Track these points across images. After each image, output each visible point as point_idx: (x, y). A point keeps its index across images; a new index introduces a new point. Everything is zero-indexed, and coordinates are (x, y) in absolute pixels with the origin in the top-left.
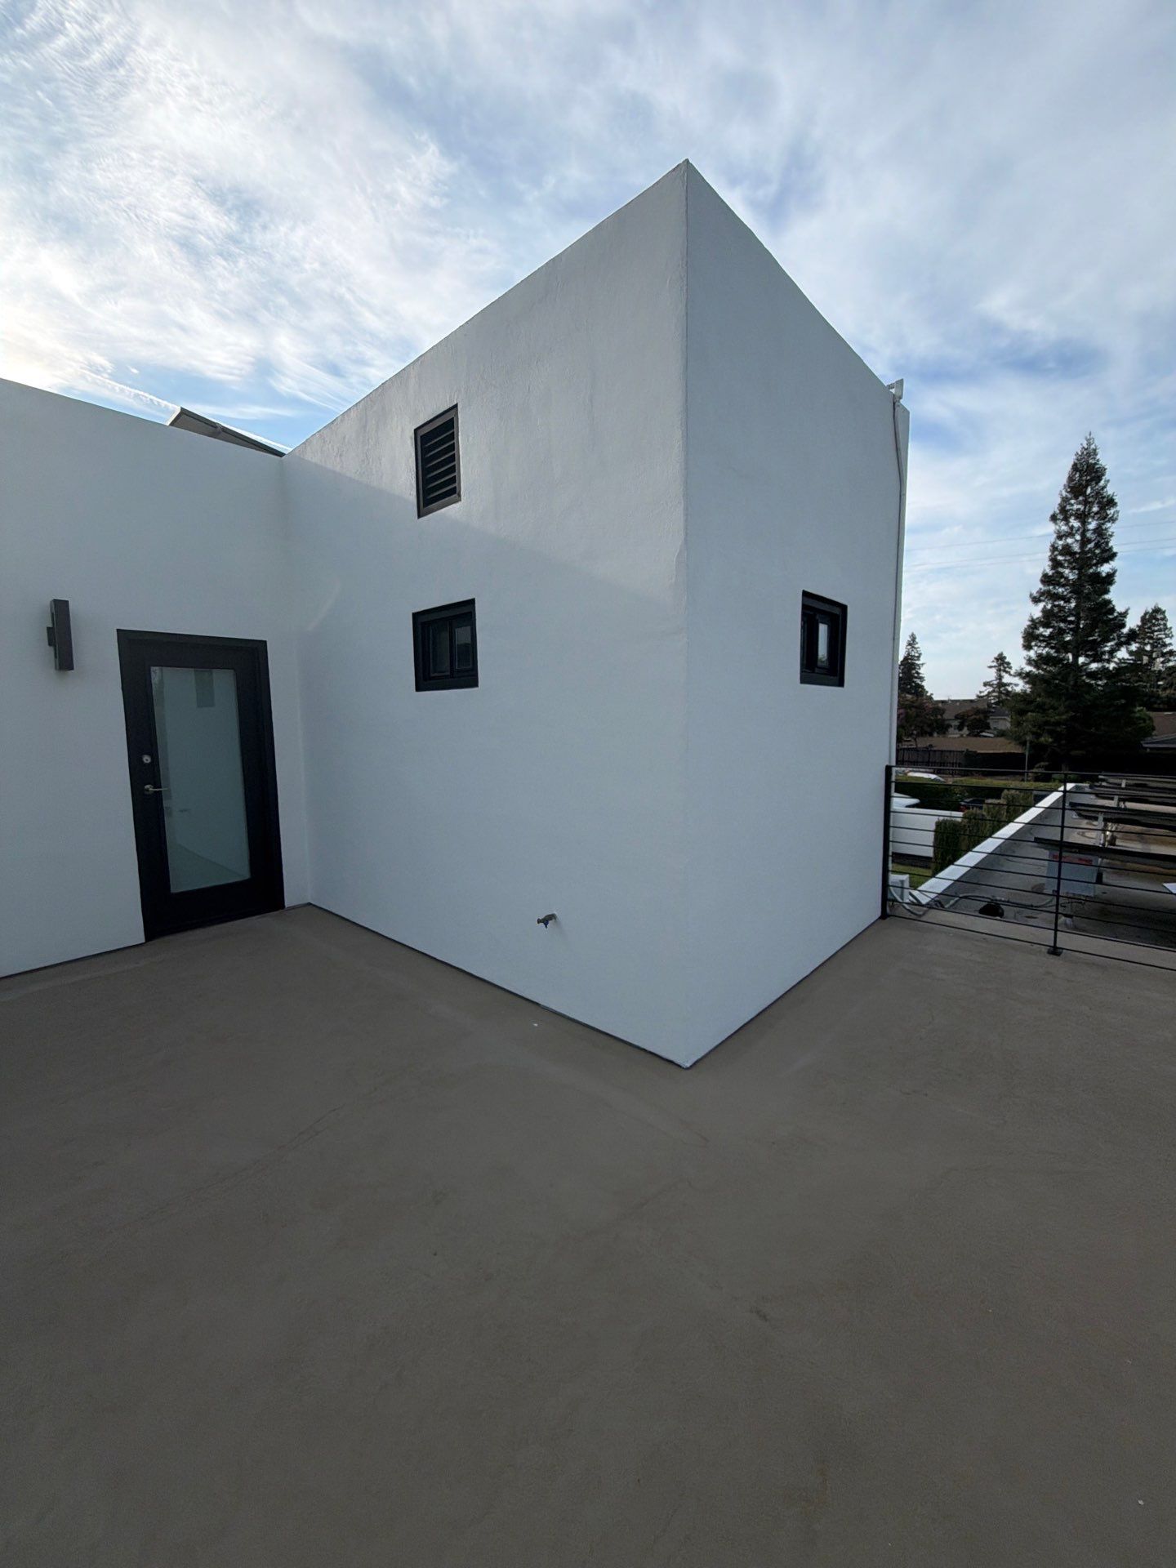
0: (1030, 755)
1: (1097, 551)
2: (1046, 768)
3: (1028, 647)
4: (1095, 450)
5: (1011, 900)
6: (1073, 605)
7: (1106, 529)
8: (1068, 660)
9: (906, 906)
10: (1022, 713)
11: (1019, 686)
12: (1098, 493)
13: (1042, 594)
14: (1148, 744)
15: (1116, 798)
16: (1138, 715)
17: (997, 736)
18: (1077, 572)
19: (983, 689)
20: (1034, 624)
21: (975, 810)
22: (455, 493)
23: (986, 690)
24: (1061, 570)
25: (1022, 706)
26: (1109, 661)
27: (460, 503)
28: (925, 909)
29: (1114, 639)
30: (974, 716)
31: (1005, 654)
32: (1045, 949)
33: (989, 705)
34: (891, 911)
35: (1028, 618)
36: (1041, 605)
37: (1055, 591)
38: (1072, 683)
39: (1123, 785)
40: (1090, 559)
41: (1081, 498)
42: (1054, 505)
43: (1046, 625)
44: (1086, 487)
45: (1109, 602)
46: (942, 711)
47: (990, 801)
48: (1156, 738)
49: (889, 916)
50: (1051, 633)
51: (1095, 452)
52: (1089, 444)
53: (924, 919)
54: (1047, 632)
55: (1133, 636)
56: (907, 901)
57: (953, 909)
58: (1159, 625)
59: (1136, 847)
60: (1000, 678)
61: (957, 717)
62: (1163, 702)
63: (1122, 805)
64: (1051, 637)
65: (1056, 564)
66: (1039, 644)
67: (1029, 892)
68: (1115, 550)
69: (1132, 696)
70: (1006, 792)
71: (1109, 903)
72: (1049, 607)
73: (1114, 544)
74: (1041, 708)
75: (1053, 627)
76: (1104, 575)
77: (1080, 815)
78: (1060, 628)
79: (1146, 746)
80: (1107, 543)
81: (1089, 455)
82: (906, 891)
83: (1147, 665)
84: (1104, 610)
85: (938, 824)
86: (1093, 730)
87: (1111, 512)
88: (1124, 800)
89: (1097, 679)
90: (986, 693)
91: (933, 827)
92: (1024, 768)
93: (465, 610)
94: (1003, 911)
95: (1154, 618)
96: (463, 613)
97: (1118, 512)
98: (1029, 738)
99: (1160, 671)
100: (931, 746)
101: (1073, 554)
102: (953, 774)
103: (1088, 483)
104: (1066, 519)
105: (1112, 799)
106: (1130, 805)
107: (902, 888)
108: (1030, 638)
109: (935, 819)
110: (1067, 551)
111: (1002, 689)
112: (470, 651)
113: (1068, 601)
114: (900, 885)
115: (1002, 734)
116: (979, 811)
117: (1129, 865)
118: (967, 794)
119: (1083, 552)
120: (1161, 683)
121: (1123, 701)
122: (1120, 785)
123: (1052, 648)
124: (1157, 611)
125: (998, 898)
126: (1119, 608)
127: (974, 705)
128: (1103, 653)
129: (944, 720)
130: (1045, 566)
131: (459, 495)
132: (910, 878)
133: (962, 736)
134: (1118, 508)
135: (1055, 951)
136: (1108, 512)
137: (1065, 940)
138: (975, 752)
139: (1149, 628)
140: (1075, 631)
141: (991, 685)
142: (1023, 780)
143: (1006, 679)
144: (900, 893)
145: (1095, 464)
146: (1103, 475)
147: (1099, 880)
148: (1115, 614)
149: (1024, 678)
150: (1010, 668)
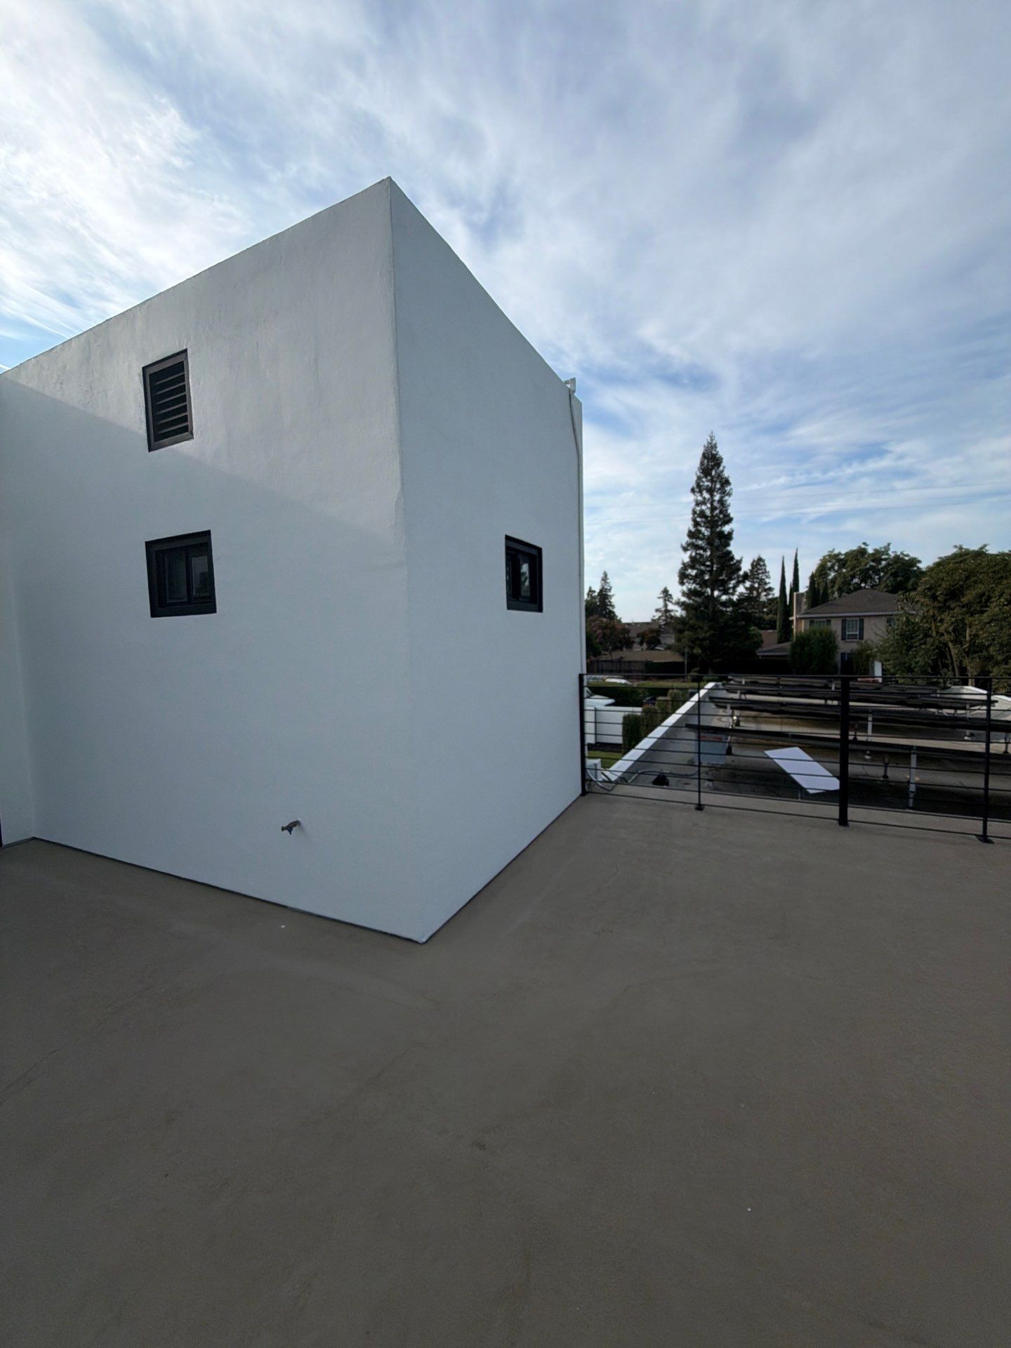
0: (688, 663)
1: (721, 516)
2: (699, 672)
3: (682, 583)
4: (715, 445)
5: (674, 772)
6: (708, 553)
7: (726, 501)
8: (708, 592)
9: (599, 783)
10: (681, 632)
11: (678, 612)
12: (719, 475)
13: (689, 545)
14: (760, 653)
15: (739, 692)
16: (753, 632)
17: (666, 649)
18: (709, 530)
19: (655, 614)
20: (685, 567)
21: (650, 706)
22: (188, 431)
23: (658, 615)
24: (700, 528)
25: (680, 626)
26: (733, 594)
27: (192, 440)
28: (613, 785)
29: (735, 579)
30: (650, 634)
31: (668, 589)
32: (693, 806)
33: (660, 626)
34: (589, 788)
35: (681, 562)
36: (689, 553)
37: (697, 543)
38: (711, 610)
39: (743, 683)
40: (717, 521)
41: (709, 478)
42: (692, 481)
43: (693, 567)
44: (711, 470)
45: (730, 552)
46: (628, 631)
47: (660, 698)
48: (764, 649)
49: (587, 793)
50: (696, 574)
51: (715, 447)
52: (712, 440)
53: (612, 793)
54: (693, 572)
55: (746, 576)
56: (600, 780)
57: (634, 783)
58: (762, 569)
59: (752, 726)
60: (666, 606)
61: (638, 636)
62: (767, 624)
63: (743, 697)
64: (696, 576)
65: (696, 524)
66: (689, 581)
67: (686, 765)
68: (732, 515)
69: (749, 618)
70: (670, 691)
71: (735, 768)
72: (694, 554)
73: (732, 511)
74: (693, 628)
75: (697, 569)
76: (726, 533)
77: (717, 706)
78: (701, 570)
79: (759, 654)
80: (727, 510)
81: (712, 447)
82: (599, 772)
83: (756, 597)
84: (728, 558)
85: (625, 718)
86: (726, 643)
87: (728, 489)
88: (745, 693)
89: (727, 607)
90: (657, 617)
91: (621, 721)
92: (684, 673)
93: (202, 540)
94: (668, 781)
95: (758, 564)
96: (199, 543)
97: (731, 489)
98: (687, 650)
99: (764, 602)
100: (622, 658)
101: (706, 517)
102: (638, 679)
103: (713, 467)
104: (701, 492)
105: (736, 693)
106: (750, 697)
107: (596, 770)
108: (683, 577)
109: (622, 714)
110: (702, 514)
111: (668, 614)
112: (208, 579)
113: (705, 550)
114: (594, 767)
115: (669, 648)
116: (652, 707)
117: (749, 740)
118: (647, 694)
119: (712, 516)
120: (765, 610)
121: (743, 623)
122: (741, 682)
123: (697, 584)
124: (760, 559)
125: (665, 771)
126: (737, 557)
127: (650, 626)
128: (729, 589)
129: (629, 638)
130: (689, 525)
131: (192, 434)
132: (602, 761)
133: (642, 649)
134: (732, 486)
135: (700, 807)
136: (726, 489)
137: (707, 798)
138: (652, 662)
139: (756, 571)
140: (711, 572)
141: (661, 611)
142: (684, 682)
143: (670, 607)
144: (594, 774)
145: (716, 454)
146: (721, 462)
147: (729, 752)
148: (735, 561)
149: (681, 606)
150: (672, 598)
